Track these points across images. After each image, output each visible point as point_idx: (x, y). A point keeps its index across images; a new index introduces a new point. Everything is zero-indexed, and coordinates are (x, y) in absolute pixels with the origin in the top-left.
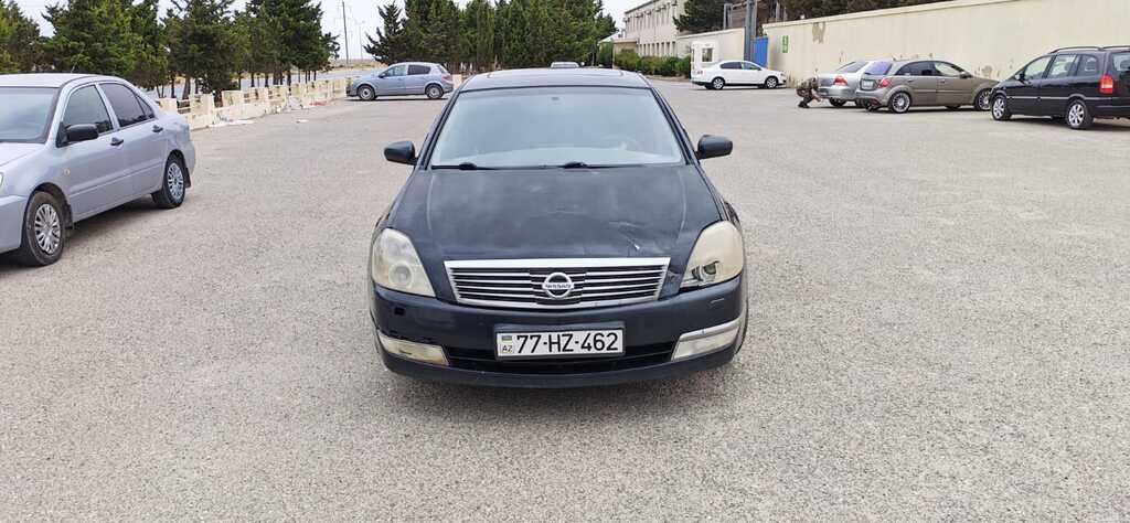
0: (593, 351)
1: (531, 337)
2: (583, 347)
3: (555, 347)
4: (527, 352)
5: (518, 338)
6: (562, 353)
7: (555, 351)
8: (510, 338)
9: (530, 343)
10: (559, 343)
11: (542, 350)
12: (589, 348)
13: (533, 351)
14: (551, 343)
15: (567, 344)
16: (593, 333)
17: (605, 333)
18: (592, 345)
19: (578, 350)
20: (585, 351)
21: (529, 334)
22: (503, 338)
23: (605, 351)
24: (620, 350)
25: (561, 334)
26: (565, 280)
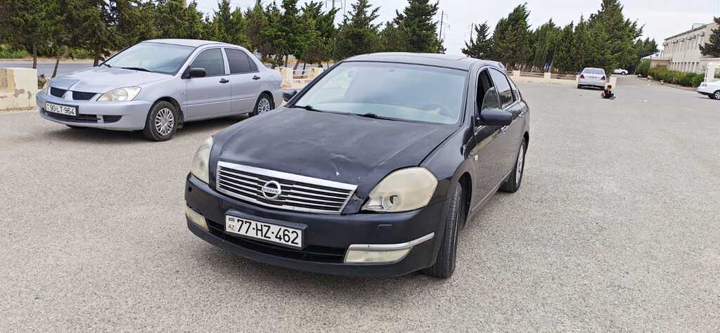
0: (282, 241)
1: (246, 222)
2: (276, 237)
3: (259, 233)
4: (243, 232)
5: (238, 221)
6: (263, 238)
7: (259, 236)
8: (234, 221)
9: (245, 226)
10: (261, 230)
11: (252, 233)
12: (280, 239)
13: (246, 233)
14: (257, 230)
15: (267, 233)
16: (283, 228)
17: (291, 230)
18: (282, 237)
19: (273, 239)
20: (278, 241)
21: (244, 220)
22: (230, 219)
23: (290, 243)
24: (300, 245)
25: (263, 224)
26: (276, 187)
